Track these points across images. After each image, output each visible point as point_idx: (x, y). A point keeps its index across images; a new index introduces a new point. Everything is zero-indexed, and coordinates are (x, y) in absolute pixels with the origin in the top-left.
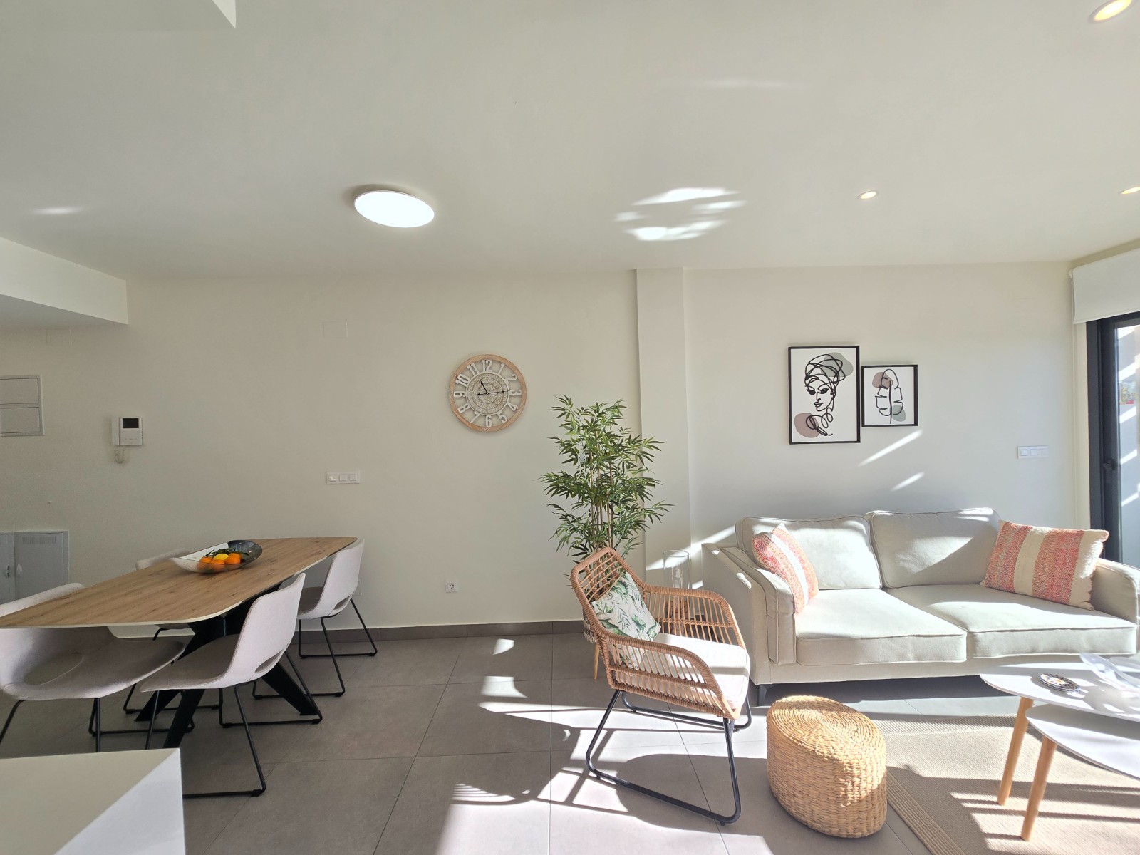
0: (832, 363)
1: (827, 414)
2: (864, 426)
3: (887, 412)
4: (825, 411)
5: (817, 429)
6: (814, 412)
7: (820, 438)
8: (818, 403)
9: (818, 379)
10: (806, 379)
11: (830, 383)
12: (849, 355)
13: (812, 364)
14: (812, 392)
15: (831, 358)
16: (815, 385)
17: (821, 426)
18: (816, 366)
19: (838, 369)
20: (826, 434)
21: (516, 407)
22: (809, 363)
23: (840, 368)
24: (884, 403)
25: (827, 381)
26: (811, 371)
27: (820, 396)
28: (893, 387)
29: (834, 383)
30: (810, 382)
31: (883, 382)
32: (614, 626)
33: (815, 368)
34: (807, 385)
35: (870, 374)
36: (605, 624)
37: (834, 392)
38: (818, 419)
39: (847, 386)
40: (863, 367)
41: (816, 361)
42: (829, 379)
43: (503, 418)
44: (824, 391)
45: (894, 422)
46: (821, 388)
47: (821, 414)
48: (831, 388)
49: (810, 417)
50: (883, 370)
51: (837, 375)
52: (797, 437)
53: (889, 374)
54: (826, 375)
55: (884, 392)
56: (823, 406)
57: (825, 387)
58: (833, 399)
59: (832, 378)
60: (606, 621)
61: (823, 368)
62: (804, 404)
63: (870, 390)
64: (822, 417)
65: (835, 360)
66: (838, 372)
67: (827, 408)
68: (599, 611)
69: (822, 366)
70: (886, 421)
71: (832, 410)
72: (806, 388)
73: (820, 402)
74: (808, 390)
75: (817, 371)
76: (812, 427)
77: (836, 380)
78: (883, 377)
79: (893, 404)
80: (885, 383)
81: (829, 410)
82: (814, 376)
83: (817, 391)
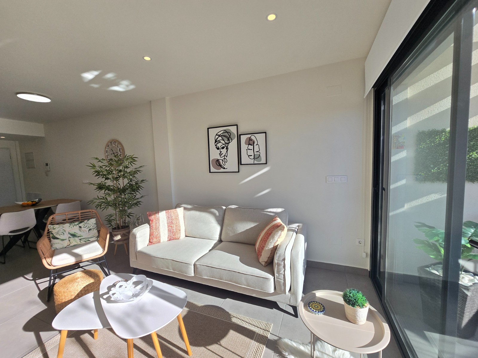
0: (226, 134)
1: (225, 158)
2: (241, 164)
3: (252, 157)
4: (224, 158)
5: (220, 166)
6: (219, 158)
7: (222, 170)
8: (220, 154)
9: (220, 142)
10: (215, 142)
11: (225, 144)
12: (233, 129)
13: (218, 135)
14: (218, 149)
15: (225, 132)
16: (219, 145)
17: (222, 164)
18: (219, 136)
19: (229, 137)
20: (224, 168)
22: (217, 135)
23: (230, 136)
24: (251, 153)
25: (224, 143)
26: (217, 138)
27: (221, 150)
28: (255, 144)
29: (227, 144)
30: (217, 144)
31: (250, 142)
33: (219, 137)
34: (216, 146)
35: (243, 138)
37: (227, 149)
38: (221, 161)
39: (233, 145)
40: (240, 135)
41: (219, 134)
42: (225, 142)
44: (223, 148)
45: (256, 162)
46: (222, 147)
47: (222, 158)
48: (226, 146)
49: (218, 160)
50: (249, 136)
51: (229, 140)
52: (213, 169)
53: (253, 138)
54: (224, 140)
55: (251, 147)
56: (223, 155)
57: (224, 146)
58: (227, 151)
59: (226, 142)
61: (223, 137)
62: (215, 154)
63: (244, 146)
64: (223, 160)
65: (227, 132)
66: (229, 138)
67: (225, 156)
68: (50, 228)
69: (222, 136)
70: (252, 162)
71: (227, 157)
72: (216, 147)
73: (221, 153)
74: (216, 148)
75: (220, 138)
76: (219, 165)
77: (228, 142)
78: (250, 139)
79: (255, 153)
80: (251, 142)
81: (225, 157)
82: (219, 141)
83: (220, 148)
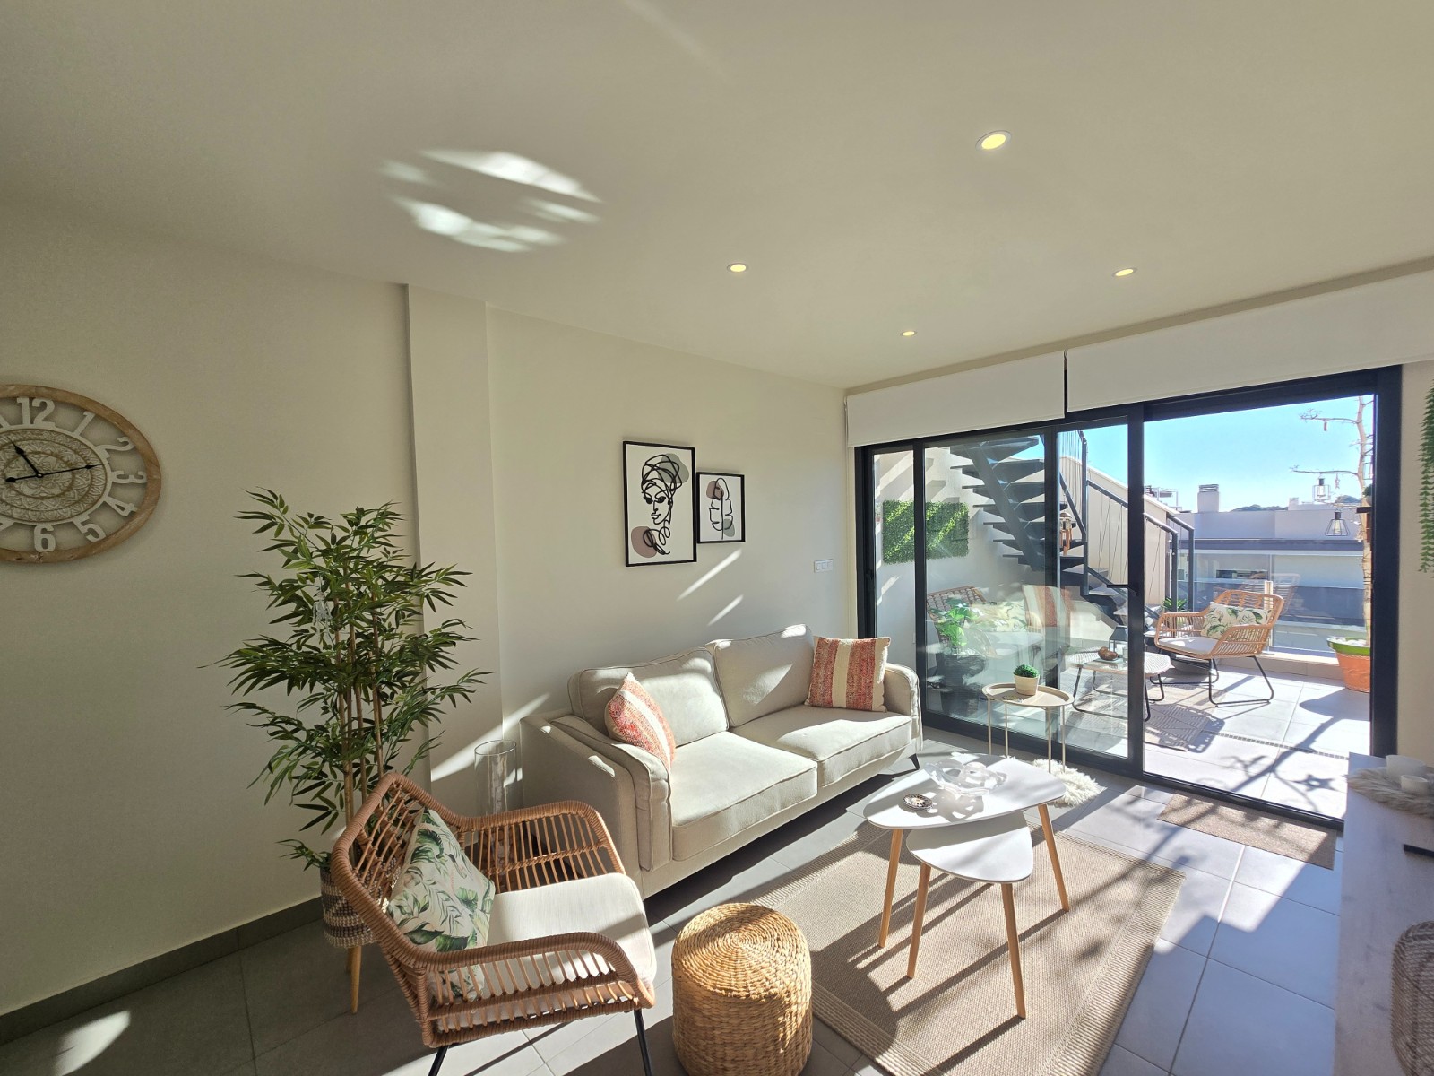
0: (668, 466)
1: (664, 527)
2: (700, 542)
3: (719, 526)
4: (662, 525)
5: (654, 546)
6: (652, 526)
7: (658, 557)
8: (655, 515)
9: (655, 484)
10: (643, 483)
11: (667, 490)
12: (684, 458)
13: (649, 465)
14: (649, 501)
15: (667, 459)
16: (653, 491)
17: (658, 543)
18: (653, 468)
19: (674, 473)
20: (663, 553)
21: (130, 508)
22: (646, 464)
23: (677, 472)
24: (717, 516)
25: (664, 488)
26: (648, 474)
27: (658, 505)
28: (725, 497)
29: (671, 490)
30: (647, 488)
31: (716, 493)
32: (436, 934)
33: (652, 470)
34: (644, 492)
35: (705, 482)
36: (418, 938)
37: (670, 503)
38: (655, 534)
39: (684, 493)
40: (699, 474)
41: (653, 462)
42: (666, 485)
43: (92, 532)
44: (661, 500)
45: (726, 538)
46: (658, 496)
47: (658, 527)
48: (668, 496)
49: (648, 531)
50: (715, 478)
51: (674, 481)
52: (635, 557)
53: (721, 483)
54: (663, 480)
55: (717, 503)
56: (661, 518)
57: (662, 494)
58: (670, 509)
59: (669, 485)
60: (419, 930)
61: (660, 471)
62: (641, 516)
63: (705, 501)
64: (660, 532)
65: (672, 463)
66: (675, 477)
67: (665, 520)
68: (404, 917)
69: (659, 468)
70: (718, 536)
71: (669, 523)
72: (643, 495)
73: (657, 513)
74: (645, 498)
75: (654, 474)
76: (650, 544)
77: (673, 487)
78: (715, 486)
79: (725, 517)
80: (718, 494)
81: (667, 523)
82: (651, 480)
83: (654, 499)
